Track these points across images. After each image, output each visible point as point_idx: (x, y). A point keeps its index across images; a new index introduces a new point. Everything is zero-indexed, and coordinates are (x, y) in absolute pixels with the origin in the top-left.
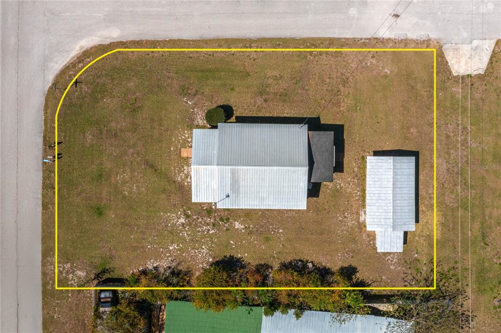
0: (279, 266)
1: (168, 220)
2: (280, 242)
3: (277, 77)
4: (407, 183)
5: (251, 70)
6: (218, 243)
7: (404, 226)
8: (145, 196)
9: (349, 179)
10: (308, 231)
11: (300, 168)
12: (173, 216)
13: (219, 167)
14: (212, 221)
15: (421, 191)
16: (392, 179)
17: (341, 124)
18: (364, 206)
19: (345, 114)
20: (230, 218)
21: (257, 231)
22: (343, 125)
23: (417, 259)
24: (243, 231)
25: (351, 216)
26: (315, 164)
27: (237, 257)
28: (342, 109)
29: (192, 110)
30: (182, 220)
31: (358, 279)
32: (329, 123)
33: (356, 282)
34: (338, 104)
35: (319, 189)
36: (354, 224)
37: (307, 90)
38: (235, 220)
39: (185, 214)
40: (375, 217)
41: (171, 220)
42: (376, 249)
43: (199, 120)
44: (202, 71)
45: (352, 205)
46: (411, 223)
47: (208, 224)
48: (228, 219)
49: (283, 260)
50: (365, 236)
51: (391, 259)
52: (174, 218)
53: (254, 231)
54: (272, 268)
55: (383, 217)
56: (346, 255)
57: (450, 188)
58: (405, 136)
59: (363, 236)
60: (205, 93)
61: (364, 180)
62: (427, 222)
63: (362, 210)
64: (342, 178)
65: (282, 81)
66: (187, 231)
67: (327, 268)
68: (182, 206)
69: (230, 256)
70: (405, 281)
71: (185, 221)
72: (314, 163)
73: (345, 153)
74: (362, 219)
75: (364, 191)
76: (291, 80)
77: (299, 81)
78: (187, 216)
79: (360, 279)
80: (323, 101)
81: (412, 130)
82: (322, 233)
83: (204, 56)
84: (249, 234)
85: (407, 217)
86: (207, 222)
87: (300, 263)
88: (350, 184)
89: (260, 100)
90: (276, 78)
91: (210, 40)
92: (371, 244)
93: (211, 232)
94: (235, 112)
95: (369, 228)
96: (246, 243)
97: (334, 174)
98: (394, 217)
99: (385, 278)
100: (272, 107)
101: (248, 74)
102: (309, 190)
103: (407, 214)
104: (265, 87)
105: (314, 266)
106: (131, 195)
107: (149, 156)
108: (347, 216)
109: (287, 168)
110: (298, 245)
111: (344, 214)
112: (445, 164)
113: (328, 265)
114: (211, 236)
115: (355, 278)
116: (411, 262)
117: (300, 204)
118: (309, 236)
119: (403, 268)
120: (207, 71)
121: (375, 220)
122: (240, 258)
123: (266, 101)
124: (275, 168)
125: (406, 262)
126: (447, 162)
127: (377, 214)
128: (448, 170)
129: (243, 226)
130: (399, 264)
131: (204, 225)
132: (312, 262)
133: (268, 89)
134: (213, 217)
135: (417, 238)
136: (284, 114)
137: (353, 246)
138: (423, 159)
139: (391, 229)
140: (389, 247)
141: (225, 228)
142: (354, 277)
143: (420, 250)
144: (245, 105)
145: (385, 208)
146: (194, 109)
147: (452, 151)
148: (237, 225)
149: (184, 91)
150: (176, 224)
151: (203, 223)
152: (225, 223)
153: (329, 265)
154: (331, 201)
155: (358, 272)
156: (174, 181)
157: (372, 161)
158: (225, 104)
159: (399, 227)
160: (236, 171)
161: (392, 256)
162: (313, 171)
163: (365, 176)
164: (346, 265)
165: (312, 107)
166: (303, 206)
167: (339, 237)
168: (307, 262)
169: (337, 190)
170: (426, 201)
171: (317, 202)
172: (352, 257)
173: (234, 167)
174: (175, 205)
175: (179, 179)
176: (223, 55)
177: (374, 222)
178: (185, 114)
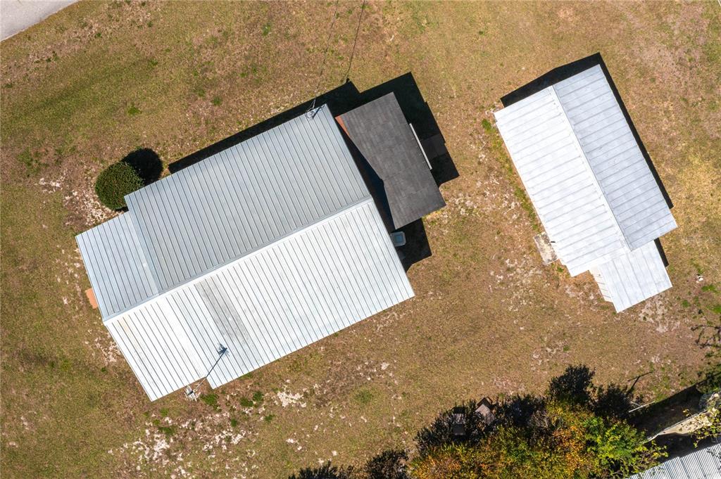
0: (416, 443)
1: (130, 461)
2: (395, 391)
3: (216, 38)
4: (609, 130)
5: (153, 51)
6: (262, 457)
7: (650, 228)
8: (56, 431)
9: (479, 184)
10: (444, 338)
11: (353, 209)
12: (138, 446)
13: (168, 294)
14: (227, 414)
15: (646, 137)
16: (573, 137)
17: (402, 73)
18: (538, 227)
19: (402, 50)
20: (262, 391)
21: (334, 390)
22: (410, 73)
23: (705, 287)
24: (304, 405)
25: (520, 262)
26: (386, 185)
27: (316, 467)
28: (389, 41)
29: (67, 198)
30: (162, 445)
31: (601, 390)
32: (376, 85)
33: (599, 397)
34: (376, 34)
35: (425, 237)
36: (535, 275)
37: (295, 36)
38: (275, 390)
39: (160, 429)
40: (576, 238)
41: (136, 456)
42: (610, 307)
43: (94, 211)
44: (50, 103)
45: (511, 237)
46: (662, 213)
47: (221, 427)
48: (258, 396)
49: (420, 427)
50: (572, 290)
51: (650, 313)
52: (141, 448)
53: (327, 393)
54: (403, 454)
55: (594, 230)
56: (549, 350)
57: (703, 100)
58: (554, 35)
59: (567, 292)
60: (79, 149)
61: (511, 169)
62: (689, 197)
63: (537, 238)
64: (461, 190)
65: (232, 42)
66: (181, 463)
67: (523, 397)
68: (147, 414)
69: (302, 472)
70: (704, 345)
71: (168, 442)
72: (381, 182)
73: (443, 133)
74: (546, 257)
75: (521, 193)
76: (251, 31)
77: (268, 26)
78: (168, 431)
79: (605, 388)
80: (342, 42)
81: (562, 15)
82: (476, 329)
83: (37, 69)
84: (318, 406)
85: (646, 205)
86: (217, 422)
87: (459, 416)
88: (484, 194)
89: (204, 104)
90: (215, 43)
91: (35, 27)
92: (592, 301)
93: (235, 441)
94: (162, 158)
95: (575, 271)
96: (323, 427)
97: (440, 189)
98: (620, 220)
99: (658, 359)
100: (237, 110)
101: (152, 63)
102: (399, 250)
103: (643, 199)
104: (202, 72)
105: (491, 407)
106: (26, 443)
107: (23, 340)
108: (512, 265)
109: (325, 222)
110: (436, 379)
111: (503, 263)
112: (668, 54)
113: (523, 391)
114: (240, 450)
115: (594, 391)
116: (696, 298)
117: (396, 290)
118: (450, 349)
119: (687, 320)
120: (61, 98)
121: (580, 245)
122: (325, 468)
123: (217, 101)
124: (296, 235)
125: (685, 303)
126: (671, 46)
127: (577, 230)
128: (680, 62)
129: (298, 396)
130: (673, 315)
131: (213, 433)
132: (484, 401)
133: (210, 75)
134: (224, 407)
135: (684, 242)
136: (269, 111)
137: (556, 323)
138: (615, 65)
139: (626, 248)
140: (639, 290)
141: (262, 418)
142: (589, 389)
143: (702, 264)
144: (178, 132)
145: (589, 207)
146: (71, 194)
147: (670, 19)
148: (285, 399)
149: (31, 165)
150: (151, 459)
151: (209, 429)
152: (256, 406)
153: (523, 389)
154: (462, 249)
155: (593, 374)
156: (103, 370)
157: (507, 120)
158: (133, 149)
159: (640, 235)
160: (212, 286)
161: (649, 305)
162: (390, 202)
163: (509, 160)
164: (560, 372)
165: (324, 67)
166: (404, 292)
167: (516, 318)
168: (473, 405)
169: (465, 220)
170: (665, 152)
171: (433, 267)
172: (566, 349)
173: (201, 279)
174: (130, 418)
175: (112, 360)
176: (77, 48)
177: (578, 251)
178: (57, 215)
